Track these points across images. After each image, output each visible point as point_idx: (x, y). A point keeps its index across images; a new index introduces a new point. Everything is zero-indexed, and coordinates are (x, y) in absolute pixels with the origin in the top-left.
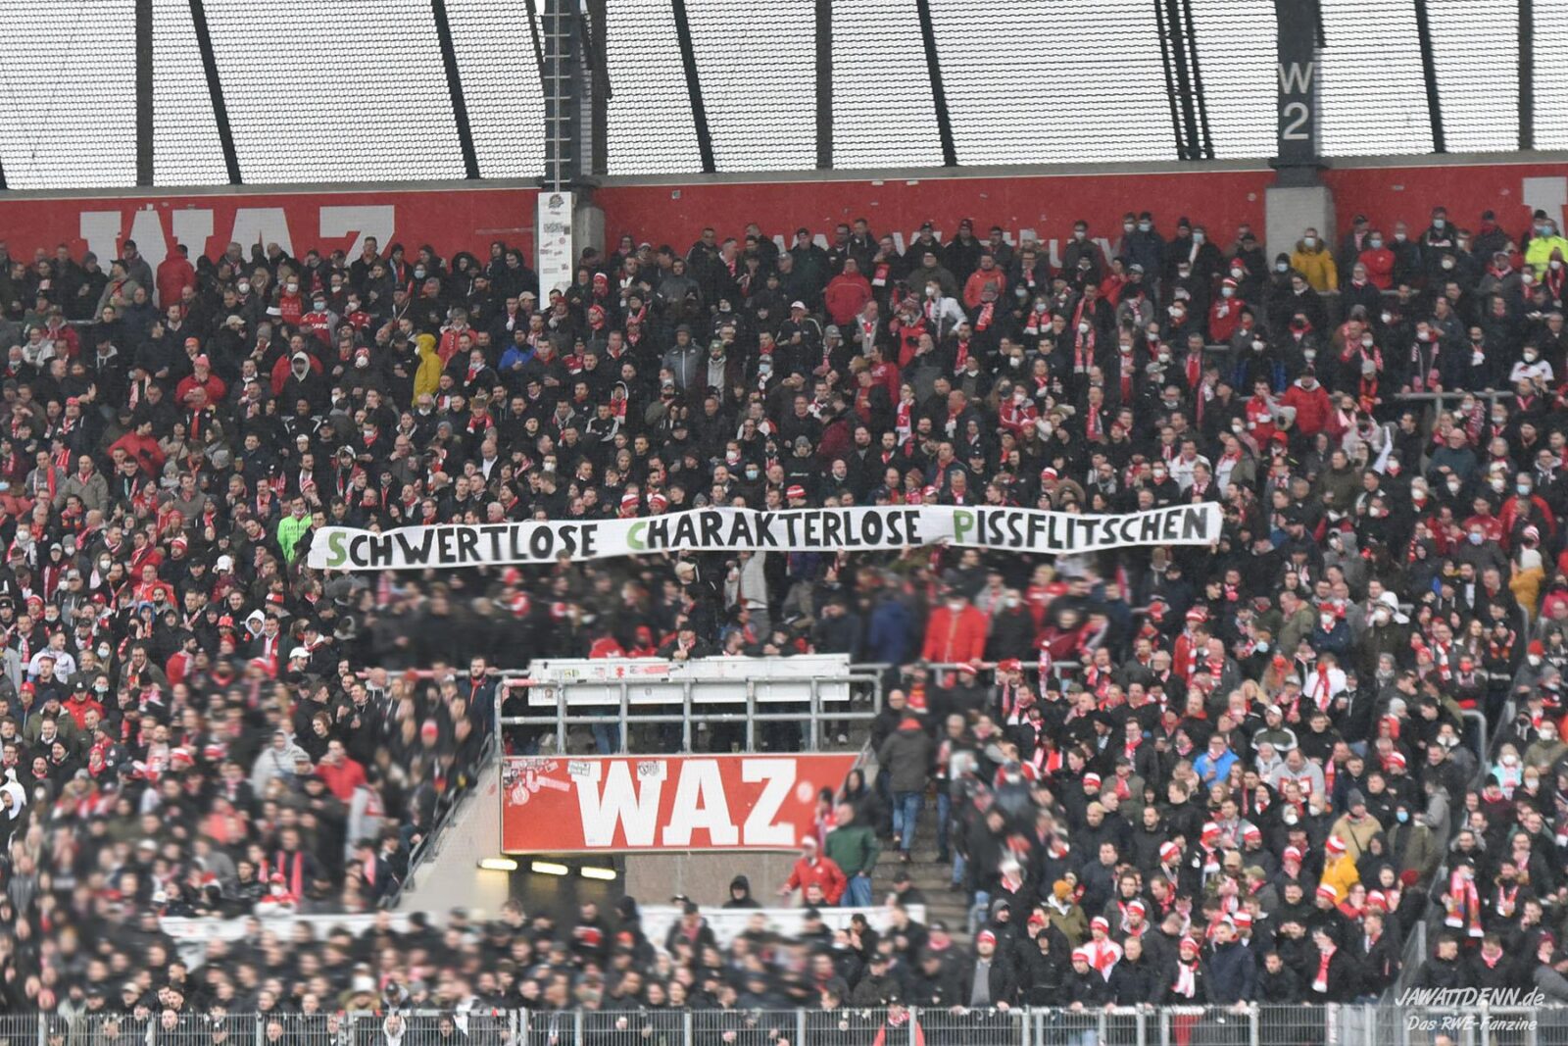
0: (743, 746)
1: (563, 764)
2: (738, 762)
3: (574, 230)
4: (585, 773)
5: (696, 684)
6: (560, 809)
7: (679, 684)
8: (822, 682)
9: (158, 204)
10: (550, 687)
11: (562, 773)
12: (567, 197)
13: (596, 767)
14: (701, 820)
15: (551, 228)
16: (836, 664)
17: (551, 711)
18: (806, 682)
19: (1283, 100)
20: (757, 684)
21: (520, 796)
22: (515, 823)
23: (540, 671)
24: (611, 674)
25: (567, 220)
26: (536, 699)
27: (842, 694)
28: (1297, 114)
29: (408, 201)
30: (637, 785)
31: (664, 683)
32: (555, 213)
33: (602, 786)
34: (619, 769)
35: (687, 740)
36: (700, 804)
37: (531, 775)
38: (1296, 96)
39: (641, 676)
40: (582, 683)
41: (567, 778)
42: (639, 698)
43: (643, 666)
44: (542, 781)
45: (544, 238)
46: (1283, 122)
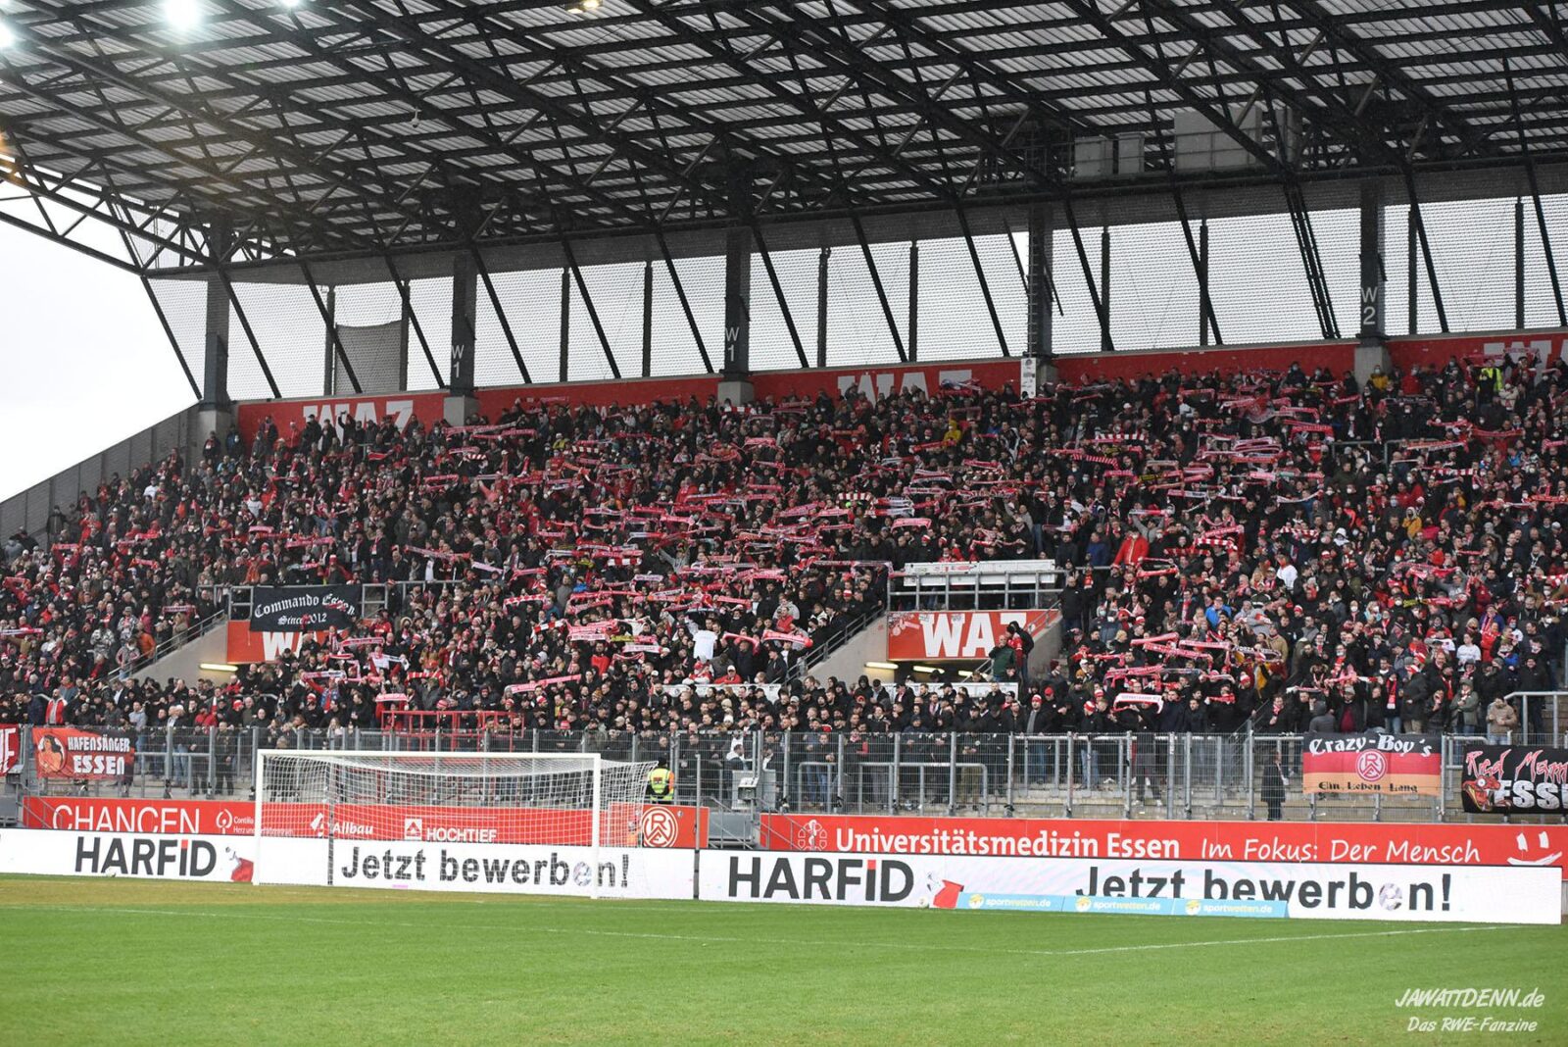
0: (1003, 606)
1: (917, 615)
2: (998, 614)
3: (1038, 376)
4: (927, 620)
5: (981, 575)
6: (915, 638)
7: (973, 575)
8: (1041, 574)
9: (870, 371)
10: (913, 577)
11: (916, 621)
12: (1034, 360)
13: (932, 617)
14: (980, 644)
15: (1026, 375)
16: (1046, 565)
17: (913, 589)
18: (1033, 574)
19: (1363, 305)
20: (1011, 575)
21: (896, 631)
22: (894, 646)
23: (910, 568)
24: (942, 570)
25: (1034, 371)
26: (908, 583)
27: (1051, 580)
28: (1370, 312)
29: (978, 367)
30: (951, 626)
31: (966, 574)
32: (1029, 368)
33: (934, 626)
34: (943, 618)
35: (976, 603)
36: (980, 636)
37: (901, 620)
38: (1369, 303)
39: (957, 571)
40: (928, 575)
41: (918, 622)
42: (955, 582)
43: (959, 566)
44: (907, 624)
45: (1023, 380)
46: (1363, 316)
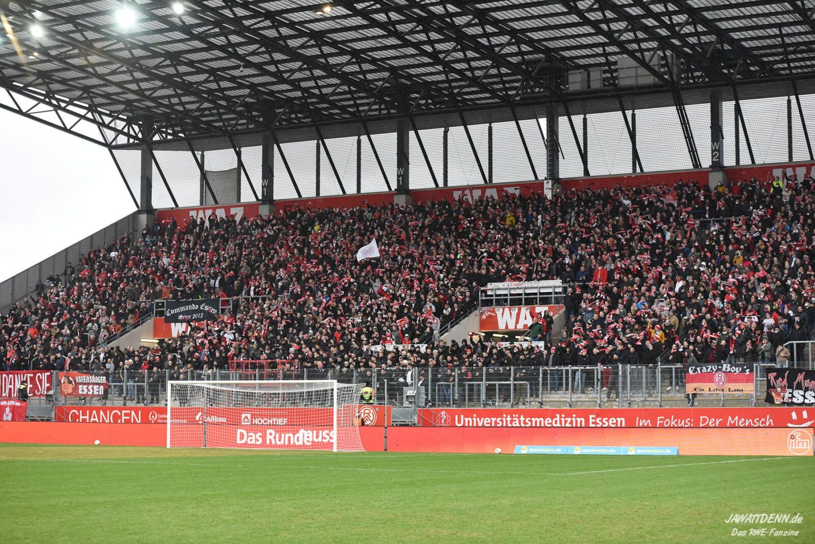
0: (536, 303)
1: (494, 309)
2: (534, 308)
3: (552, 189)
4: (499, 311)
5: (525, 288)
6: (493, 320)
7: (521, 288)
8: (555, 287)
9: (469, 189)
10: (492, 290)
11: (494, 311)
12: (550, 181)
13: (501, 309)
14: (526, 322)
15: (547, 189)
16: (558, 282)
17: (492, 296)
18: (551, 287)
19: (713, 151)
20: (540, 288)
21: (484, 317)
22: (483, 324)
23: (490, 286)
24: (506, 286)
25: (550, 187)
26: (489, 293)
27: (560, 290)
28: (716, 154)
29: (523, 186)
30: (511, 314)
31: (518, 288)
32: (548, 185)
33: (503, 314)
34: (507, 310)
35: (523, 302)
36: (526, 319)
37: (486, 312)
38: (716, 150)
39: (513, 287)
40: (499, 289)
41: (494, 312)
42: (513, 292)
43: (514, 284)
44: (489, 313)
45: (545, 191)
46: (713, 157)
